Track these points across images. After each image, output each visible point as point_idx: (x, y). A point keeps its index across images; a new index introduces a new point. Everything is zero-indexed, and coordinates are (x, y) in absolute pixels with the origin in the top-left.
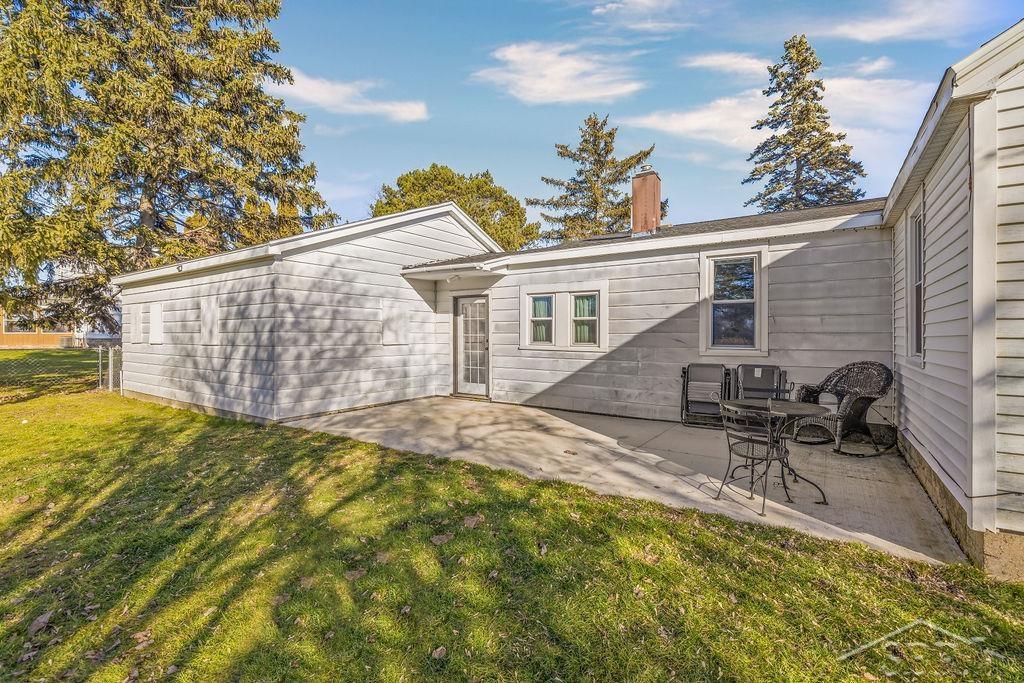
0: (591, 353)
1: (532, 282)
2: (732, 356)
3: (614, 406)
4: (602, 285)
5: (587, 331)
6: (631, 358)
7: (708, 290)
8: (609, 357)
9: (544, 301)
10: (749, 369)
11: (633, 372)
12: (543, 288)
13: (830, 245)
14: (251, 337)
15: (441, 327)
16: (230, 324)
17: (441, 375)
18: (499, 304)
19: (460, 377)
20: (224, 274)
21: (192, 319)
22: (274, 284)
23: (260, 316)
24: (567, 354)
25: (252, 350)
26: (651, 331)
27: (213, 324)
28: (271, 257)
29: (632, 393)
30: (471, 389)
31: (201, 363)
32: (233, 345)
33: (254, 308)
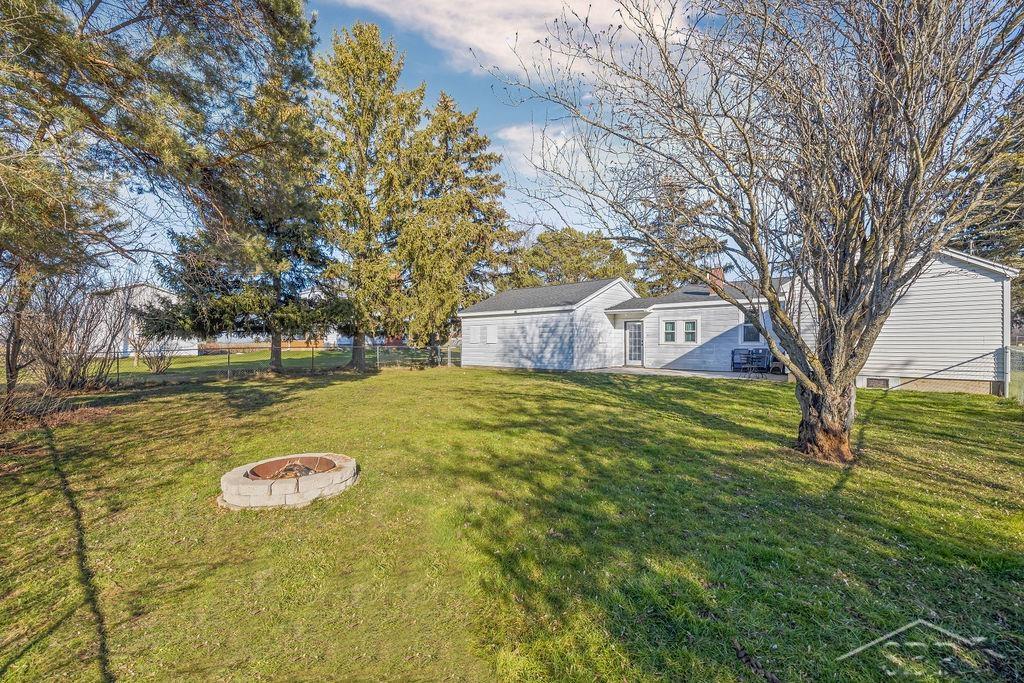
0: (692, 346)
1: (665, 315)
2: (751, 346)
3: (703, 367)
4: (699, 318)
5: (691, 336)
6: (711, 347)
7: (741, 321)
8: (701, 347)
9: (672, 324)
10: (757, 350)
11: (712, 353)
12: (670, 319)
14: (558, 340)
15: (617, 336)
16: (545, 335)
17: (618, 356)
18: (649, 325)
19: (628, 358)
20: (541, 315)
21: (518, 333)
22: (572, 320)
23: (564, 332)
24: (682, 346)
25: (559, 345)
26: (720, 336)
27: (534, 335)
28: (572, 310)
29: (711, 361)
30: (633, 363)
31: (525, 351)
32: (547, 343)
33: (560, 329)
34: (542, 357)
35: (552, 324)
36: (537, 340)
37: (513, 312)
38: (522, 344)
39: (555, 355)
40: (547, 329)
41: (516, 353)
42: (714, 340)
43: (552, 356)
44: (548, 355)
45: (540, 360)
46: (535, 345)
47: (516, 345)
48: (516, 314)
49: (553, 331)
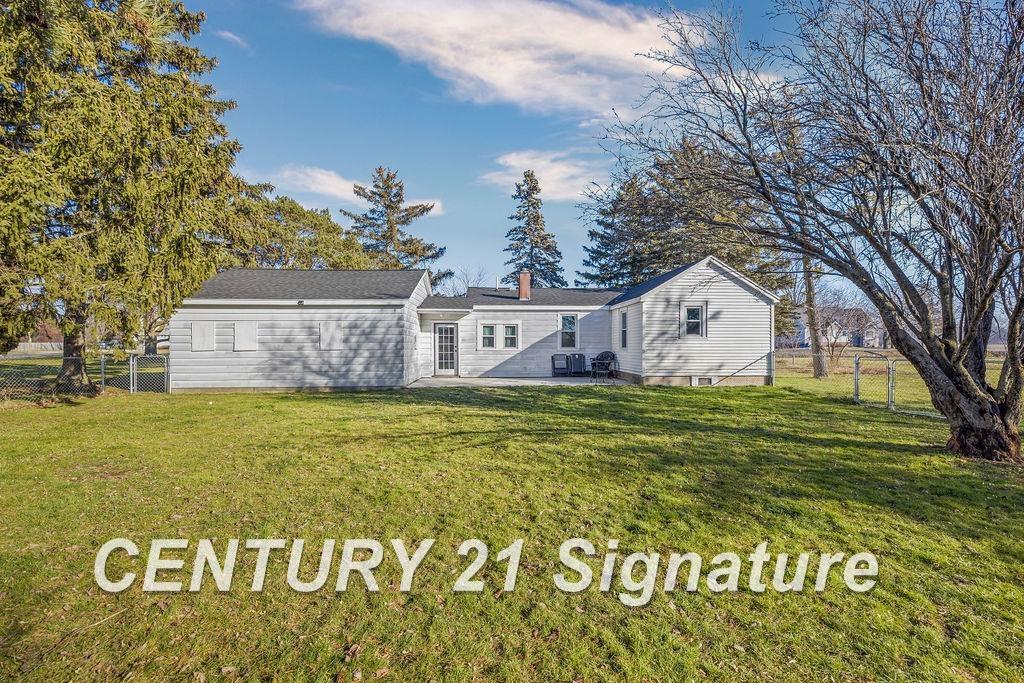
0: (513, 352)
1: (484, 318)
2: (568, 351)
3: (524, 373)
4: (519, 322)
5: (511, 342)
6: (532, 353)
7: (560, 327)
8: (522, 353)
9: (491, 329)
10: (574, 355)
11: (532, 359)
12: (489, 322)
13: (596, 314)
14: (377, 346)
15: (425, 340)
16: (354, 339)
17: (426, 366)
18: (465, 329)
19: (437, 366)
20: (348, 311)
21: (301, 336)
22: (400, 319)
23: (385, 334)
24: (501, 352)
25: (378, 353)
26: (539, 342)
27: (332, 339)
28: (402, 306)
29: (532, 367)
30: (444, 372)
31: (314, 361)
32: (356, 351)
33: (380, 330)
34: (348, 371)
35: (367, 324)
36: (338, 345)
37: (295, 302)
38: (309, 351)
39: (373, 367)
40: (358, 331)
41: (297, 367)
42: (533, 346)
43: (367, 369)
44: (358, 366)
45: (345, 375)
46: (335, 353)
47: (295, 353)
48: (300, 306)
49: (367, 335)
